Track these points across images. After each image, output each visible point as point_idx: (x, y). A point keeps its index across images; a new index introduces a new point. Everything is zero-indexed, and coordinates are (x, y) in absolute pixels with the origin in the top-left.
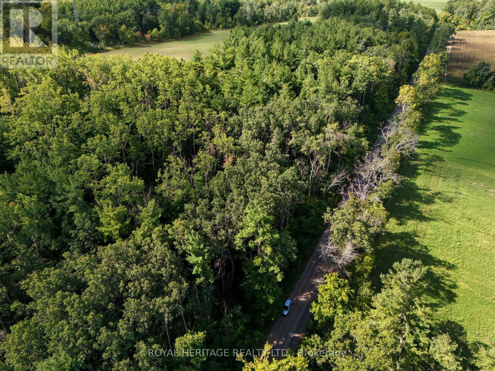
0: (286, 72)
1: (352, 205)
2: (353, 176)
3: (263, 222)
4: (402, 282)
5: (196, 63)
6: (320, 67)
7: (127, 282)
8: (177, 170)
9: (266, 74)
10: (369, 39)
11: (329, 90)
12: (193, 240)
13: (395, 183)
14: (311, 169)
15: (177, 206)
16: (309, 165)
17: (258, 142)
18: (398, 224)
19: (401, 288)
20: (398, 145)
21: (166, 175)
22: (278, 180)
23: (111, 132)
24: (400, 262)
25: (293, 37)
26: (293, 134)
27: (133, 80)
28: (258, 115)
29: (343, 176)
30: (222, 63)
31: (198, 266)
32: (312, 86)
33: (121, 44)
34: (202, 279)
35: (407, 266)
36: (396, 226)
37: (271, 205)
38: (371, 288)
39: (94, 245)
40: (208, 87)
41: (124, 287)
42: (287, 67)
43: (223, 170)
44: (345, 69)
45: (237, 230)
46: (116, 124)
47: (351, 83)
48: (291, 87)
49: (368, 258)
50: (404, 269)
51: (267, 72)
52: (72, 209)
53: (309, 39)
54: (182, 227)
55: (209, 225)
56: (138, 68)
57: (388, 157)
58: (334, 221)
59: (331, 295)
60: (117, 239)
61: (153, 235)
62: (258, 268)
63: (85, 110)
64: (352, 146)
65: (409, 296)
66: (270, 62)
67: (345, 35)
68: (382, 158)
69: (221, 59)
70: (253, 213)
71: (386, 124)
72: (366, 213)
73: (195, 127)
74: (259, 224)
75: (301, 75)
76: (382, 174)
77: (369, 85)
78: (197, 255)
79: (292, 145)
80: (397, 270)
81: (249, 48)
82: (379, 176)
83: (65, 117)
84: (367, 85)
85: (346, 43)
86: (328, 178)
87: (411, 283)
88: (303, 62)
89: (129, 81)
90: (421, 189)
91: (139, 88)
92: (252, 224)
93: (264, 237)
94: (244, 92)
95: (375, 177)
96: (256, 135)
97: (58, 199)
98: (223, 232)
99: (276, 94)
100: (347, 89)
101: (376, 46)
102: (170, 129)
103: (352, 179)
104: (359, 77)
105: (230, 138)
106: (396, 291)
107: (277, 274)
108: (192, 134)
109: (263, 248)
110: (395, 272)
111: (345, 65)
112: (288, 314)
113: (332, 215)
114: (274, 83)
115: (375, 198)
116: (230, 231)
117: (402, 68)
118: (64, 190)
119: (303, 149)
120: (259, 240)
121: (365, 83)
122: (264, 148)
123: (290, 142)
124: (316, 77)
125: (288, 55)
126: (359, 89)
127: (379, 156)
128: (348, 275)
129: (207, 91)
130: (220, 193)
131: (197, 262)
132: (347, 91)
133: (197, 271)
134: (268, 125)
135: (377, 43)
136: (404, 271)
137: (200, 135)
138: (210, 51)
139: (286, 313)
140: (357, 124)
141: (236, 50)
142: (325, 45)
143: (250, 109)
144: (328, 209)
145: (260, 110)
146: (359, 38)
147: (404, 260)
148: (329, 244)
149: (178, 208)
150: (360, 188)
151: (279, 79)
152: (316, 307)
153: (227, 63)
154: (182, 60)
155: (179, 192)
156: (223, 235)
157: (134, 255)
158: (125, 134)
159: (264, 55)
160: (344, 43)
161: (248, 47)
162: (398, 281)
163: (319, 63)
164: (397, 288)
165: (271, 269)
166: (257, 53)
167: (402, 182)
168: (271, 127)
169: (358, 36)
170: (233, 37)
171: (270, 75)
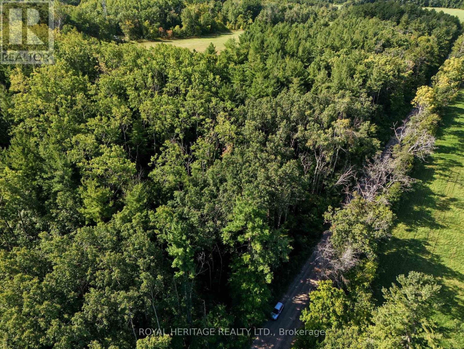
0: (299, 66)
1: (357, 206)
2: (360, 175)
3: (253, 216)
4: (408, 299)
5: (210, 55)
6: (335, 65)
7: (95, 270)
8: (173, 157)
9: (278, 68)
10: (388, 41)
11: (342, 87)
12: (175, 229)
13: (406, 187)
14: (316, 166)
15: (168, 193)
16: (314, 160)
17: (260, 134)
18: (407, 230)
19: (406, 306)
20: (412, 147)
21: (160, 160)
22: (279, 173)
23: (113, 115)
24: (406, 276)
25: (309, 36)
26: (300, 127)
27: (144, 67)
28: (264, 106)
29: (350, 175)
30: (236, 58)
31: (179, 258)
32: (324, 83)
33: (143, 38)
34: (181, 273)
35: (415, 280)
36: (405, 233)
37: (265, 199)
38: (370, 300)
39: (75, 226)
40: (218, 77)
41: (92, 275)
42: (300, 63)
43: (221, 159)
44: (360, 68)
45: (226, 222)
46: (119, 107)
47: (365, 81)
48: (302, 82)
49: (370, 265)
50: (410, 284)
51: (279, 67)
52: (58, 187)
53: (325, 38)
54: (164, 214)
55: (196, 215)
56: (151, 56)
57: (400, 158)
58: (335, 222)
59: (323, 304)
60: (99, 222)
61: (133, 221)
62: (247, 266)
63: (92, 92)
64: (362, 145)
65: (415, 316)
66: (283, 58)
67: (363, 36)
68: (394, 158)
69: (235, 54)
70: (243, 205)
71: (400, 124)
72: (371, 215)
73: (199, 115)
74: (248, 218)
75: (314, 71)
76: (392, 176)
77: (385, 84)
78: (179, 246)
79: (297, 138)
80: (402, 283)
81: (264, 44)
82: (388, 177)
83: (69, 97)
84: (382, 84)
85: (364, 43)
86: (332, 176)
87: (418, 301)
88: (317, 59)
89: (139, 67)
90: (435, 195)
91: (150, 75)
92: (241, 217)
93: (253, 232)
94: (253, 84)
95: (385, 178)
96: (260, 125)
97: (45, 176)
98: (211, 223)
99: (285, 88)
100: (361, 87)
101: (394, 47)
102: (173, 116)
103: (359, 179)
104: (375, 75)
105: (233, 126)
106: (401, 308)
107: (266, 274)
108: (196, 121)
109: (252, 244)
110: (400, 286)
111: (361, 64)
112: (278, 318)
113: (332, 215)
114: (284, 78)
115: (383, 199)
116: (219, 222)
117: (420, 71)
118: (51, 167)
119: (309, 144)
120: (248, 235)
121: (381, 83)
122: (266, 139)
123: (295, 136)
124: (329, 75)
125: (303, 52)
126: (373, 89)
127: (391, 156)
128: (345, 283)
129: (217, 80)
130: (214, 181)
131: (178, 253)
132: (361, 89)
133: (177, 264)
134: (274, 118)
135: (395, 44)
136: (411, 286)
137: (203, 123)
138: (225, 45)
139: (275, 317)
140: (369, 122)
141: (251, 45)
142: (342, 45)
143: (257, 101)
144: (330, 208)
145: (267, 102)
146: (377, 39)
147: (411, 274)
148: (327, 246)
149: (169, 194)
150: (366, 188)
151: (290, 74)
152: (307, 315)
153: (241, 58)
154: (194, 50)
155: (171, 178)
156: (211, 227)
157: (111, 240)
158: (126, 117)
159: (278, 51)
160: (362, 44)
161: (262, 42)
162: (403, 298)
163: (334, 60)
164: (401, 305)
165: (261, 268)
166: (271, 48)
167: (414, 185)
168: (277, 119)
169: (376, 37)
170: (249, 33)
171: (281, 69)
